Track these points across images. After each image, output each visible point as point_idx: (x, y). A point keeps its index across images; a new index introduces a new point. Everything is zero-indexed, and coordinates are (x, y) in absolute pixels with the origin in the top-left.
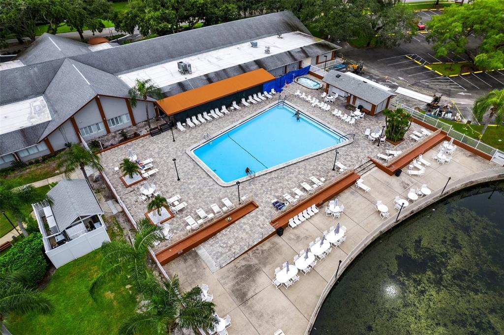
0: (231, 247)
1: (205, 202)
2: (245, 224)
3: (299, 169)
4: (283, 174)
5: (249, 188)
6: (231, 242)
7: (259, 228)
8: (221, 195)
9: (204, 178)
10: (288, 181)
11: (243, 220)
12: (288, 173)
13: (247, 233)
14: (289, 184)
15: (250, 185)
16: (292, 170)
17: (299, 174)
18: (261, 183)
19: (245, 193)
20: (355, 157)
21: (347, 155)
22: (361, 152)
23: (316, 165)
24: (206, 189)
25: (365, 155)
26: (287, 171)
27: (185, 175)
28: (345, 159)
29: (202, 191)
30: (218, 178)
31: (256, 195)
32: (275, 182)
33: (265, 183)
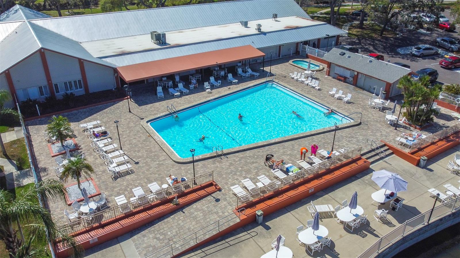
3: (284, 148)
6: (172, 233)
7: (216, 216)
9: (155, 151)
13: (198, 222)
19: (205, 172)
20: (363, 140)
21: (352, 137)
22: (371, 135)
23: (307, 145)
24: (154, 164)
25: (378, 139)
26: (268, 150)
27: (132, 147)
28: (349, 142)
29: (149, 166)
30: (172, 152)
31: (219, 175)
32: (248, 161)
33: (236, 162)
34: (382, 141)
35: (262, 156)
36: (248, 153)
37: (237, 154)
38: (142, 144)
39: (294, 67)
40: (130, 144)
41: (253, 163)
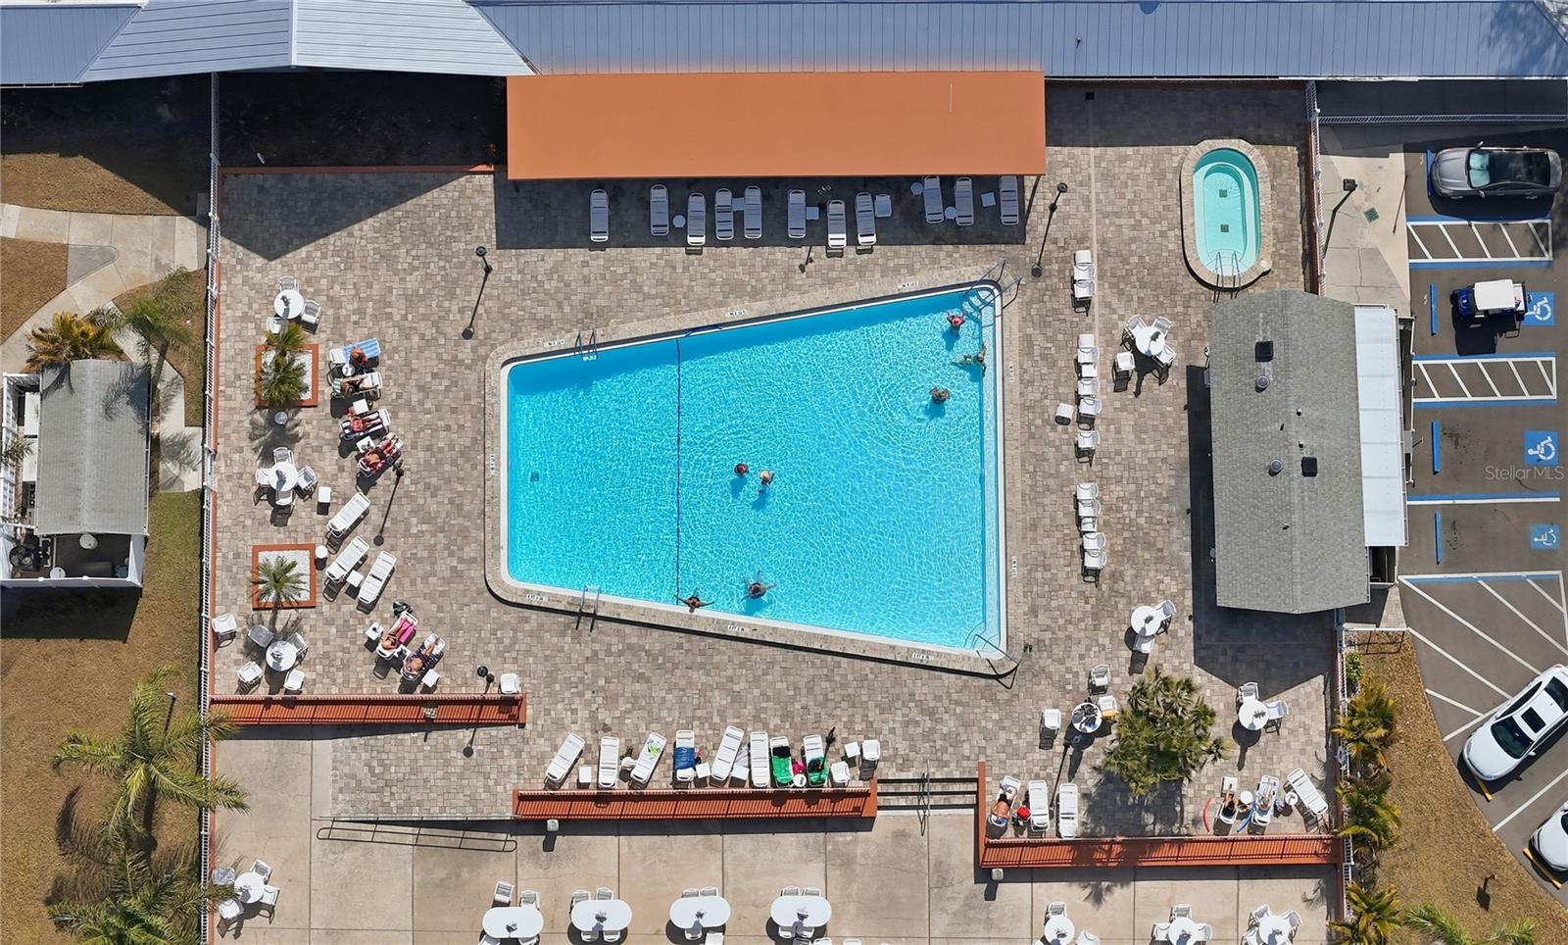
0: (388, 784)
2: (460, 746)
4: (678, 655)
5: (555, 640)
6: (397, 772)
7: (481, 784)
10: (669, 691)
12: (699, 659)
15: (563, 634)
16: (715, 661)
18: (597, 646)
19: (528, 653)
20: (944, 737)
21: (931, 713)
22: (983, 731)
23: (802, 684)
24: (446, 563)
25: (982, 750)
26: (702, 653)
27: (427, 463)
28: (906, 724)
29: (433, 563)
30: (498, 548)
31: (551, 678)
32: (635, 666)
33: (608, 653)
34: (981, 767)
35: (676, 666)
36: (654, 640)
37: (628, 629)
38: (454, 462)
39: (1173, 201)
40: (429, 448)
41: (640, 678)
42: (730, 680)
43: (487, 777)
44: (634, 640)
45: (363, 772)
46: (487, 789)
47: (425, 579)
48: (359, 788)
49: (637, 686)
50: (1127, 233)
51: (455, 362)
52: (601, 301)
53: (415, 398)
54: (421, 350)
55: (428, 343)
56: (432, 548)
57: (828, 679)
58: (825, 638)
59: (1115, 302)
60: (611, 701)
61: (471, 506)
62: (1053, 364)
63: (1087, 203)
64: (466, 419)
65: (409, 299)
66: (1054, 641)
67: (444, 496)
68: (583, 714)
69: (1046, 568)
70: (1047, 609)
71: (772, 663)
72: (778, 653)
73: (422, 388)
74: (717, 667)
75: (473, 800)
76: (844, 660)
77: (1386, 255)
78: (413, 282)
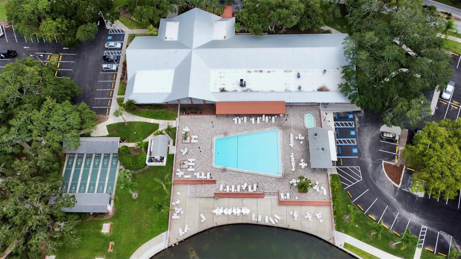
0: (197, 192)
1: (202, 169)
2: (207, 187)
4: (237, 175)
6: (198, 191)
8: (208, 170)
9: (209, 157)
10: (236, 180)
11: (208, 185)
13: (205, 191)
14: (235, 181)
15: (221, 172)
16: (242, 176)
17: (243, 179)
19: (217, 175)
20: (273, 187)
21: (272, 183)
22: (279, 186)
23: (254, 179)
24: (206, 163)
25: (279, 189)
26: (240, 175)
27: (204, 151)
28: (268, 185)
29: (204, 163)
30: (213, 161)
31: (220, 178)
32: (231, 176)
33: (227, 175)
34: (279, 191)
35: (237, 177)
36: (234, 173)
37: (230, 172)
38: (208, 150)
39: (302, 119)
40: (204, 149)
41: (232, 178)
42: (244, 178)
43: (210, 191)
44: (231, 173)
45: (194, 191)
46: (210, 193)
47: (203, 165)
48: (193, 192)
49: (231, 179)
50: (296, 123)
51: (208, 138)
52: (227, 131)
53: (203, 142)
54: (204, 137)
55: (205, 136)
56: (204, 161)
57: (257, 178)
58: (257, 173)
59: (295, 131)
60: (228, 181)
61: (210, 156)
62: (287, 139)
63: (291, 119)
64: (210, 145)
65: (203, 131)
66: (288, 174)
67: (206, 154)
68: (224, 183)
69: (287, 165)
70: (287, 170)
71: (250, 176)
72: (251, 175)
73: (204, 141)
74: (242, 177)
75: (208, 194)
76: (260, 176)
77: (332, 126)
78: (203, 128)
